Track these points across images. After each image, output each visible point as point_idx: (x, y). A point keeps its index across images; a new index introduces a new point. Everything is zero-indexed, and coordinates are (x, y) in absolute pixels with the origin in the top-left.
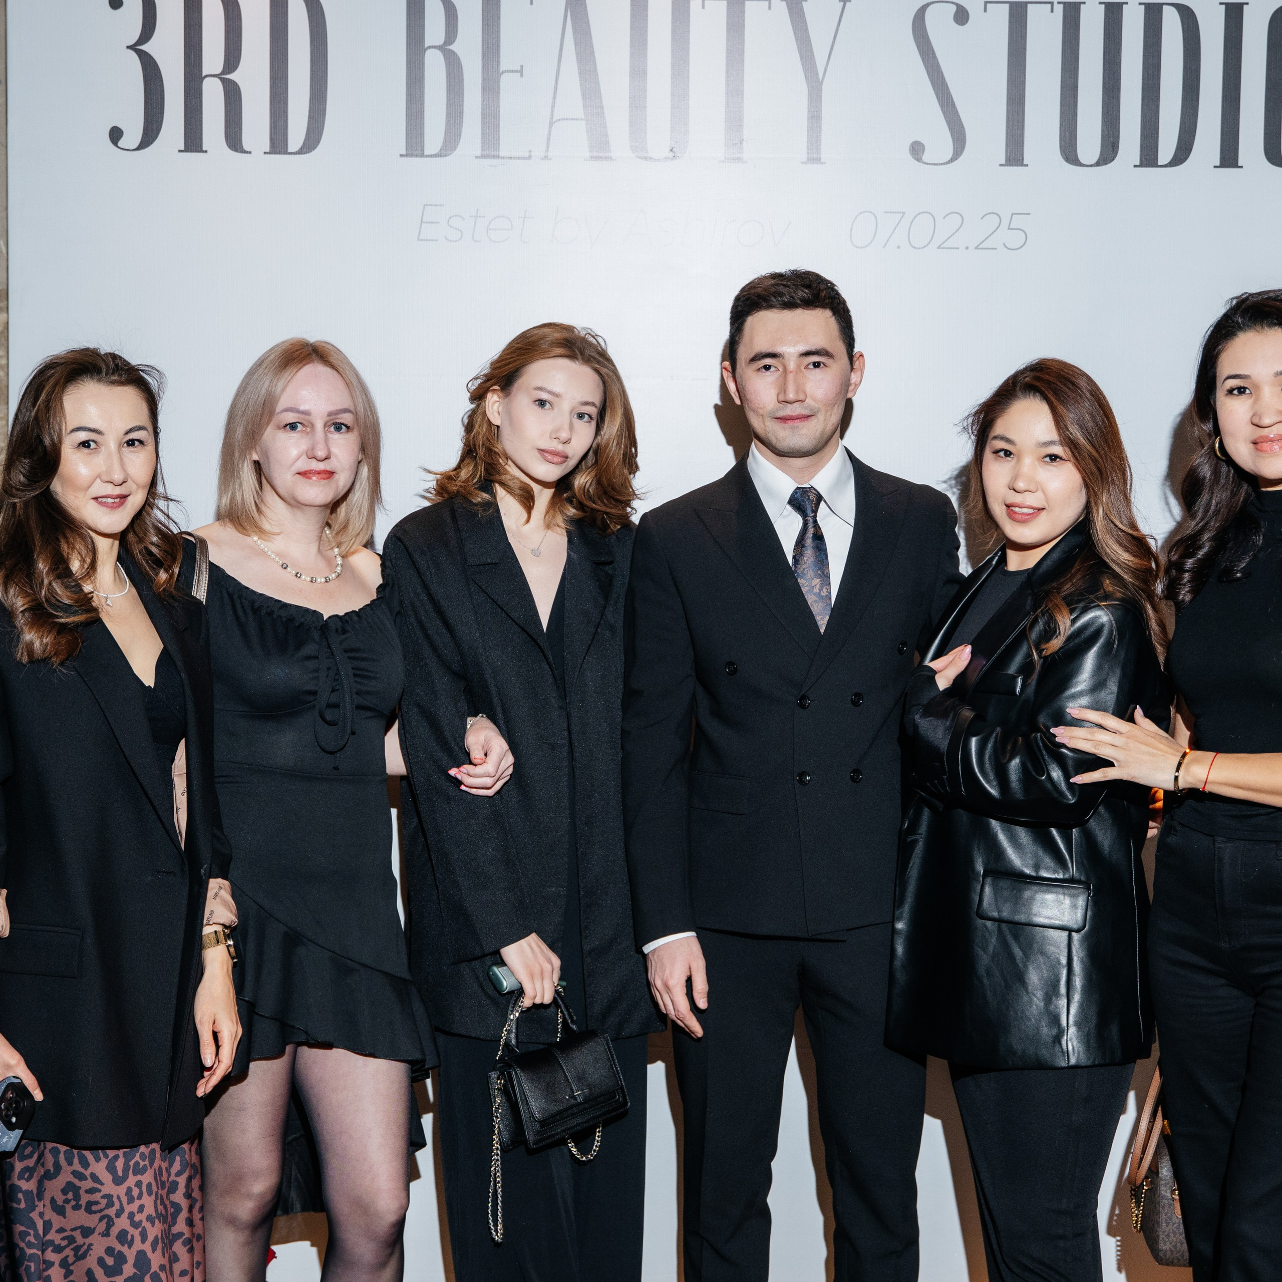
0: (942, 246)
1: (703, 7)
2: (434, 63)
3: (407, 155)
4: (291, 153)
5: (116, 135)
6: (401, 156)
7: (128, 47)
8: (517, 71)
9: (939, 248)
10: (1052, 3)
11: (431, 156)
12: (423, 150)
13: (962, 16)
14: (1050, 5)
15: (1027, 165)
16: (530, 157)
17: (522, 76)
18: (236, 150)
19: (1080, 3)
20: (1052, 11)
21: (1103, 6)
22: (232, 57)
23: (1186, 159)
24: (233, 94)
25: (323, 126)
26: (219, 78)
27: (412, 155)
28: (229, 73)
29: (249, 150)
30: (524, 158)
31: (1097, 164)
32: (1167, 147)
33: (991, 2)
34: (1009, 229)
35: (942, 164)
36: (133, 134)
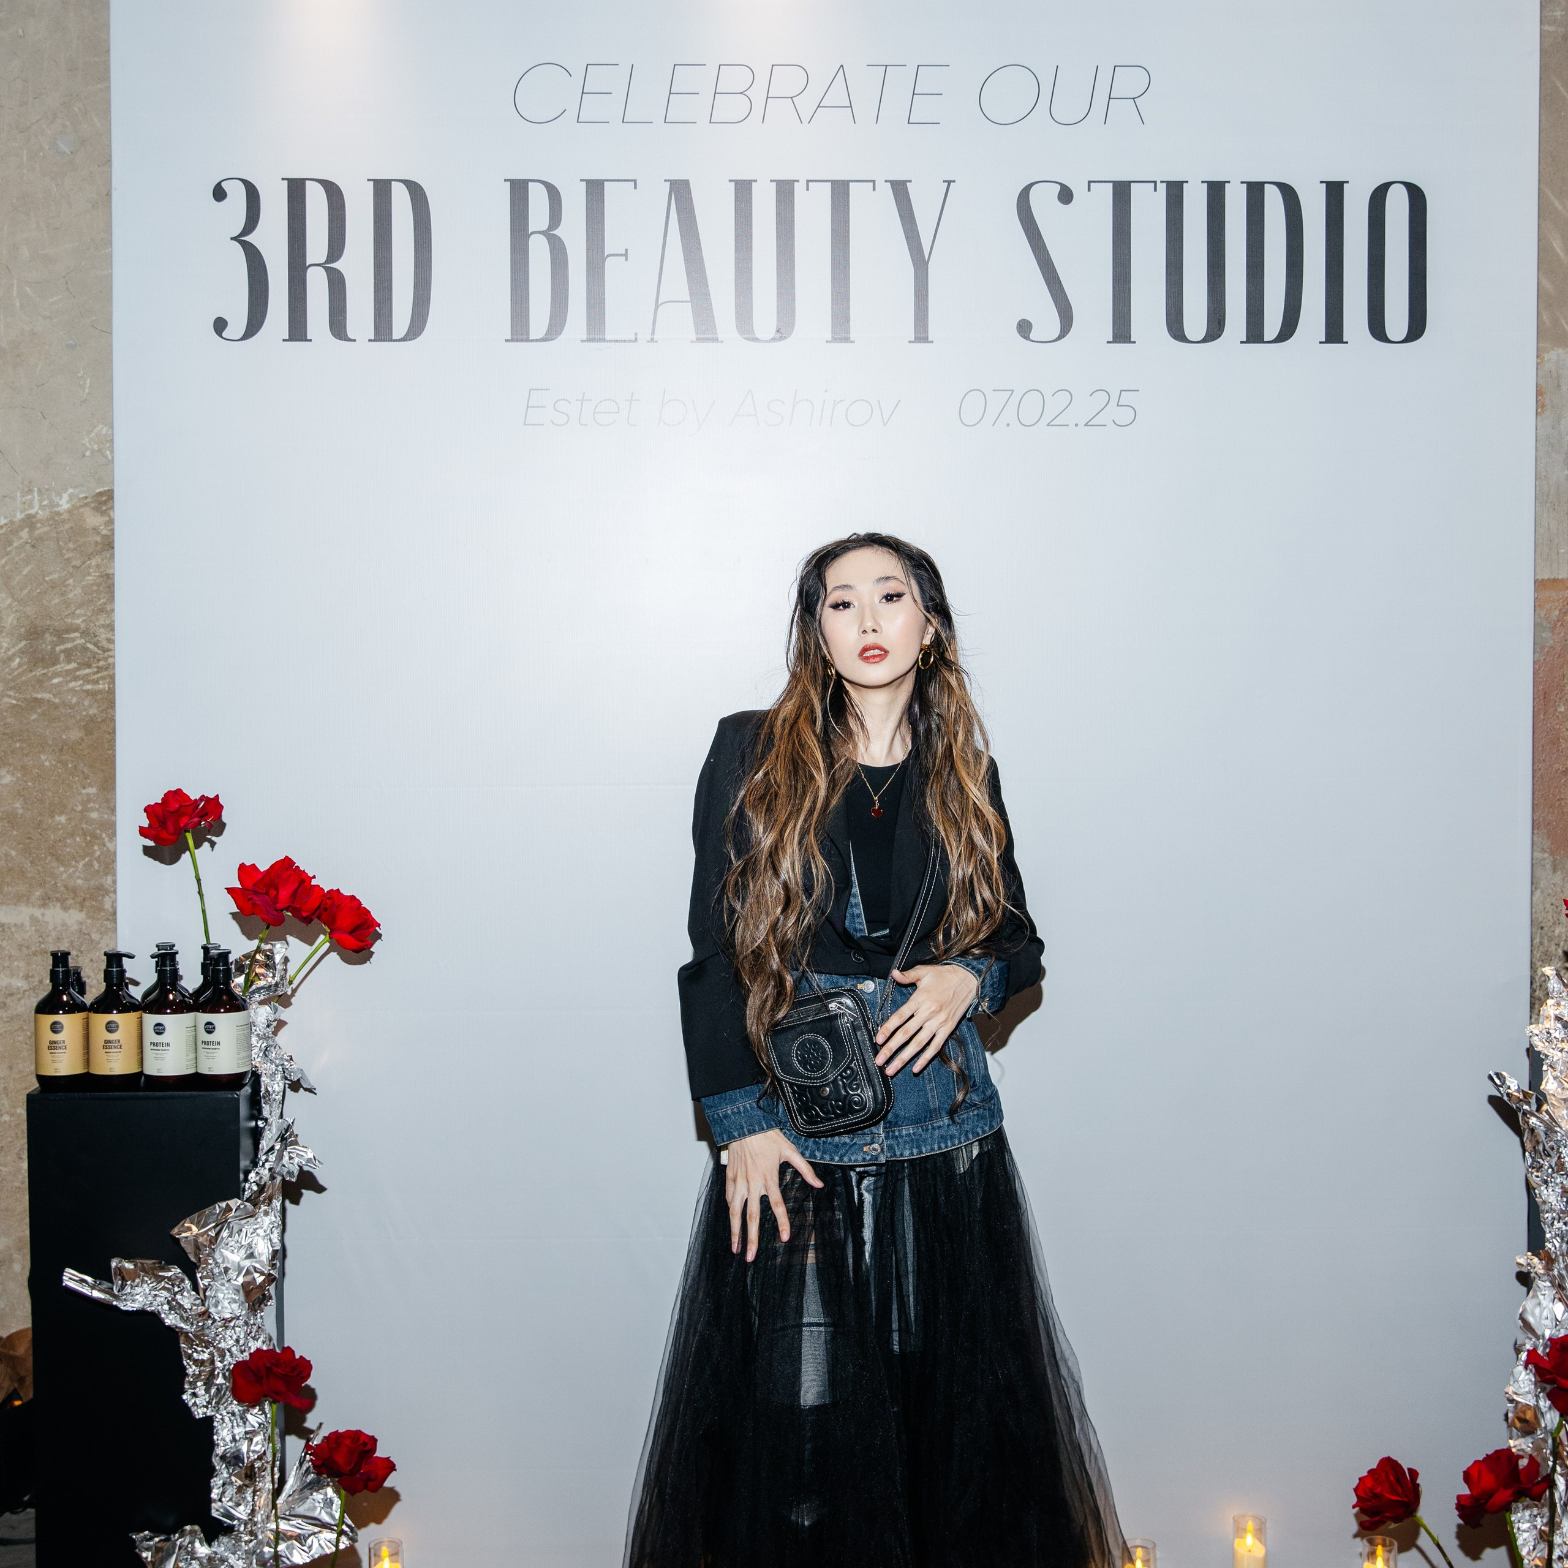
0: (1051, 424)
1: (808, 189)
2: (539, 250)
3: (512, 340)
4: (396, 341)
5: (220, 325)
6: (507, 341)
7: (232, 239)
8: (621, 255)
9: (1048, 425)
10: (1155, 182)
11: (537, 340)
12: (528, 334)
13: (1066, 195)
14: (1153, 184)
15: (1135, 342)
16: (636, 339)
17: (626, 259)
18: (340, 339)
19: (1183, 182)
20: (1155, 190)
21: (1206, 184)
22: (336, 246)
23: (1291, 335)
24: (337, 284)
25: (428, 313)
26: (323, 267)
27: (517, 340)
28: (333, 262)
29: (353, 338)
30: (630, 341)
31: (1204, 341)
32: (1273, 323)
33: (1095, 182)
34: (1118, 405)
35: (1050, 342)
36: (237, 324)
